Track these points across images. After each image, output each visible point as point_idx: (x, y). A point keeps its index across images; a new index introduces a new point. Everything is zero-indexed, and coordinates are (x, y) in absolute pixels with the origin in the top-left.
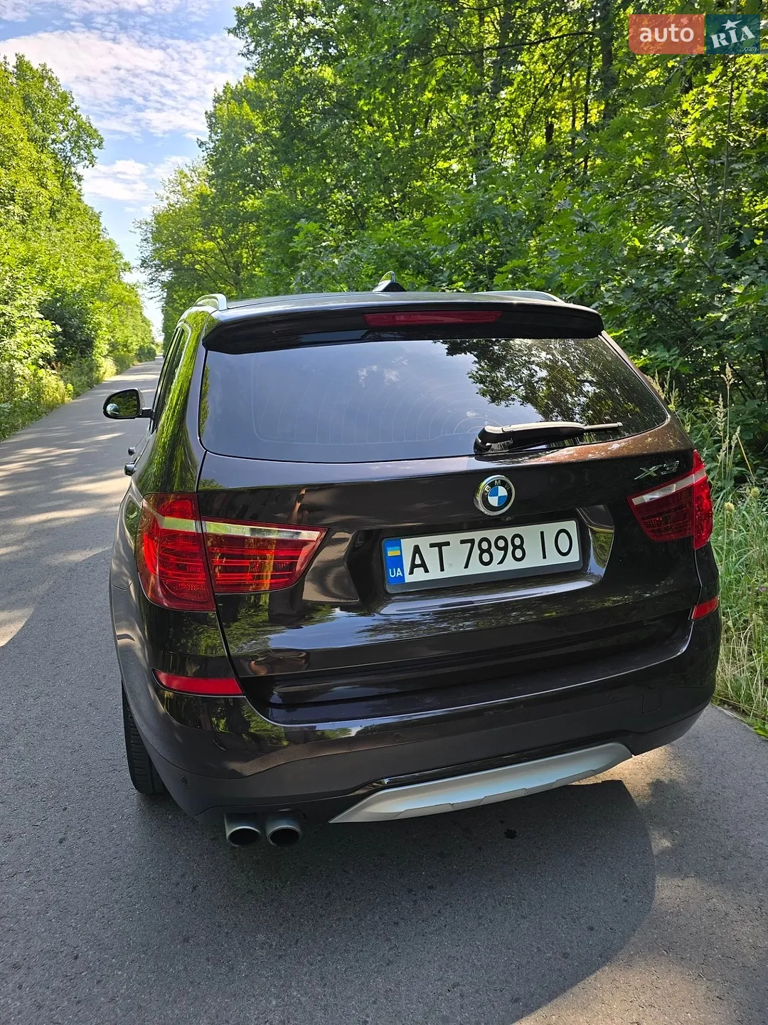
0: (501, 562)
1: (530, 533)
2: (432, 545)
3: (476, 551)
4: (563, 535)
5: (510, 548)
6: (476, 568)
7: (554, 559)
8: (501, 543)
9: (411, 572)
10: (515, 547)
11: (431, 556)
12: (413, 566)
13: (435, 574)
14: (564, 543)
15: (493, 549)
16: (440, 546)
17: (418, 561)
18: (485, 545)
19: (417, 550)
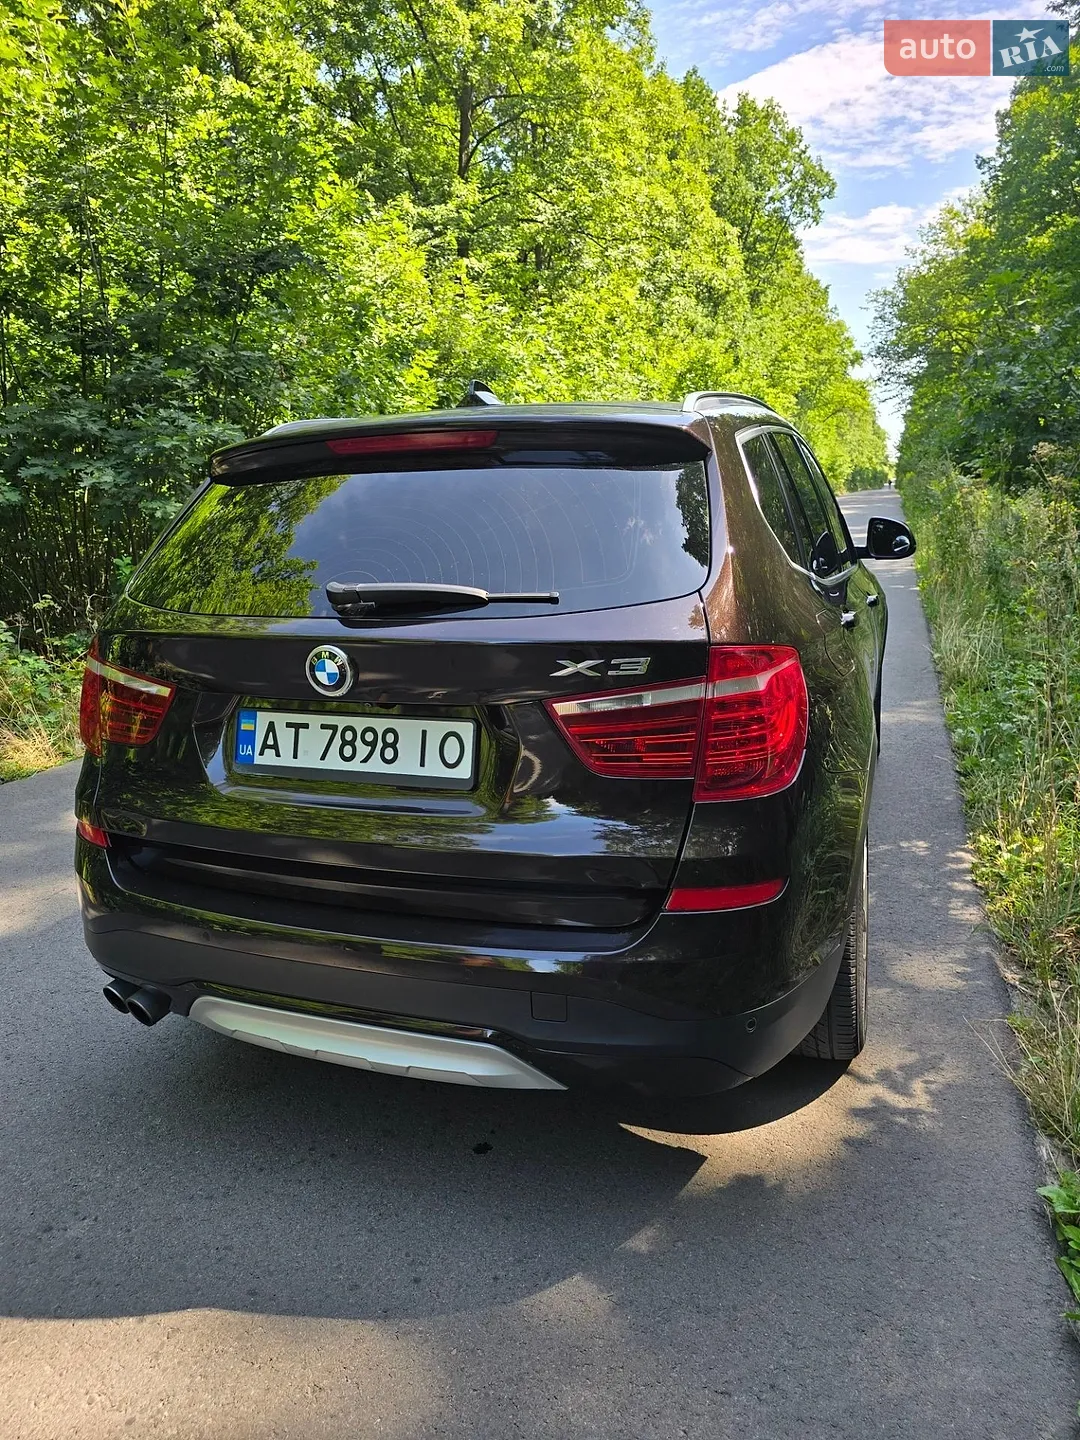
0: (365, 761)
1: (409, 730)
2: (289, 725)
3: (338, 741)
4: (452, 740)
5: (380, 745)
6: (334, 762)
7: (434, 769)
8: (369, 737)
9: (261, 754)
10: (386, 745)
11: (285, 737)
12: (265, 746)
13: (286, 760)
14: (452, 750)
15: (359, 743)
16: (297, 727)
17: (270, 742)
18: (349, 736)
19: (271, 727)
